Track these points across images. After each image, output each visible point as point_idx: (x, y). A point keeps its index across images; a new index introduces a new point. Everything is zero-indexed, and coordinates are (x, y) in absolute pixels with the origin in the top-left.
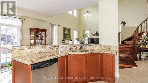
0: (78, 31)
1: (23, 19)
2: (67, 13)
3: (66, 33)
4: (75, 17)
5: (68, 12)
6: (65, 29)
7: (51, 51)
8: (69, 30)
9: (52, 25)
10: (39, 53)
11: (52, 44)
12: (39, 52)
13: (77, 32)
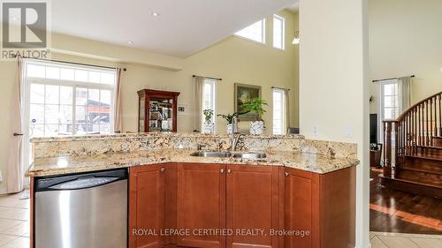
0: (287, 94)
1: (122, 70)
2: (233, 36)
3: (244, 99)
4: (275, 49)
5: (237, 34)
6: (240, 89)
7: (142, 149)
8: (255, 92)
9: (198, 80)
10: (105, 153)
11: (195, 131)
12: (106, 150)
13: (284, 96)
